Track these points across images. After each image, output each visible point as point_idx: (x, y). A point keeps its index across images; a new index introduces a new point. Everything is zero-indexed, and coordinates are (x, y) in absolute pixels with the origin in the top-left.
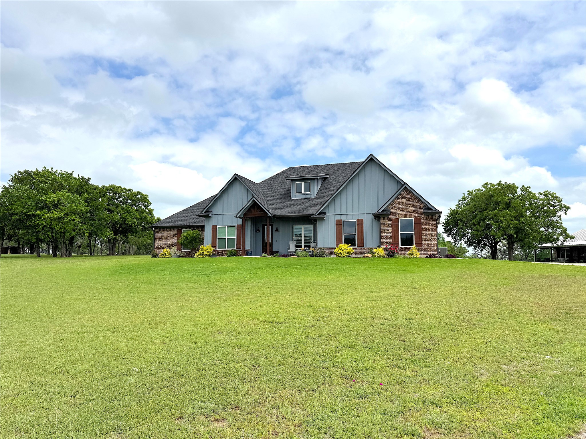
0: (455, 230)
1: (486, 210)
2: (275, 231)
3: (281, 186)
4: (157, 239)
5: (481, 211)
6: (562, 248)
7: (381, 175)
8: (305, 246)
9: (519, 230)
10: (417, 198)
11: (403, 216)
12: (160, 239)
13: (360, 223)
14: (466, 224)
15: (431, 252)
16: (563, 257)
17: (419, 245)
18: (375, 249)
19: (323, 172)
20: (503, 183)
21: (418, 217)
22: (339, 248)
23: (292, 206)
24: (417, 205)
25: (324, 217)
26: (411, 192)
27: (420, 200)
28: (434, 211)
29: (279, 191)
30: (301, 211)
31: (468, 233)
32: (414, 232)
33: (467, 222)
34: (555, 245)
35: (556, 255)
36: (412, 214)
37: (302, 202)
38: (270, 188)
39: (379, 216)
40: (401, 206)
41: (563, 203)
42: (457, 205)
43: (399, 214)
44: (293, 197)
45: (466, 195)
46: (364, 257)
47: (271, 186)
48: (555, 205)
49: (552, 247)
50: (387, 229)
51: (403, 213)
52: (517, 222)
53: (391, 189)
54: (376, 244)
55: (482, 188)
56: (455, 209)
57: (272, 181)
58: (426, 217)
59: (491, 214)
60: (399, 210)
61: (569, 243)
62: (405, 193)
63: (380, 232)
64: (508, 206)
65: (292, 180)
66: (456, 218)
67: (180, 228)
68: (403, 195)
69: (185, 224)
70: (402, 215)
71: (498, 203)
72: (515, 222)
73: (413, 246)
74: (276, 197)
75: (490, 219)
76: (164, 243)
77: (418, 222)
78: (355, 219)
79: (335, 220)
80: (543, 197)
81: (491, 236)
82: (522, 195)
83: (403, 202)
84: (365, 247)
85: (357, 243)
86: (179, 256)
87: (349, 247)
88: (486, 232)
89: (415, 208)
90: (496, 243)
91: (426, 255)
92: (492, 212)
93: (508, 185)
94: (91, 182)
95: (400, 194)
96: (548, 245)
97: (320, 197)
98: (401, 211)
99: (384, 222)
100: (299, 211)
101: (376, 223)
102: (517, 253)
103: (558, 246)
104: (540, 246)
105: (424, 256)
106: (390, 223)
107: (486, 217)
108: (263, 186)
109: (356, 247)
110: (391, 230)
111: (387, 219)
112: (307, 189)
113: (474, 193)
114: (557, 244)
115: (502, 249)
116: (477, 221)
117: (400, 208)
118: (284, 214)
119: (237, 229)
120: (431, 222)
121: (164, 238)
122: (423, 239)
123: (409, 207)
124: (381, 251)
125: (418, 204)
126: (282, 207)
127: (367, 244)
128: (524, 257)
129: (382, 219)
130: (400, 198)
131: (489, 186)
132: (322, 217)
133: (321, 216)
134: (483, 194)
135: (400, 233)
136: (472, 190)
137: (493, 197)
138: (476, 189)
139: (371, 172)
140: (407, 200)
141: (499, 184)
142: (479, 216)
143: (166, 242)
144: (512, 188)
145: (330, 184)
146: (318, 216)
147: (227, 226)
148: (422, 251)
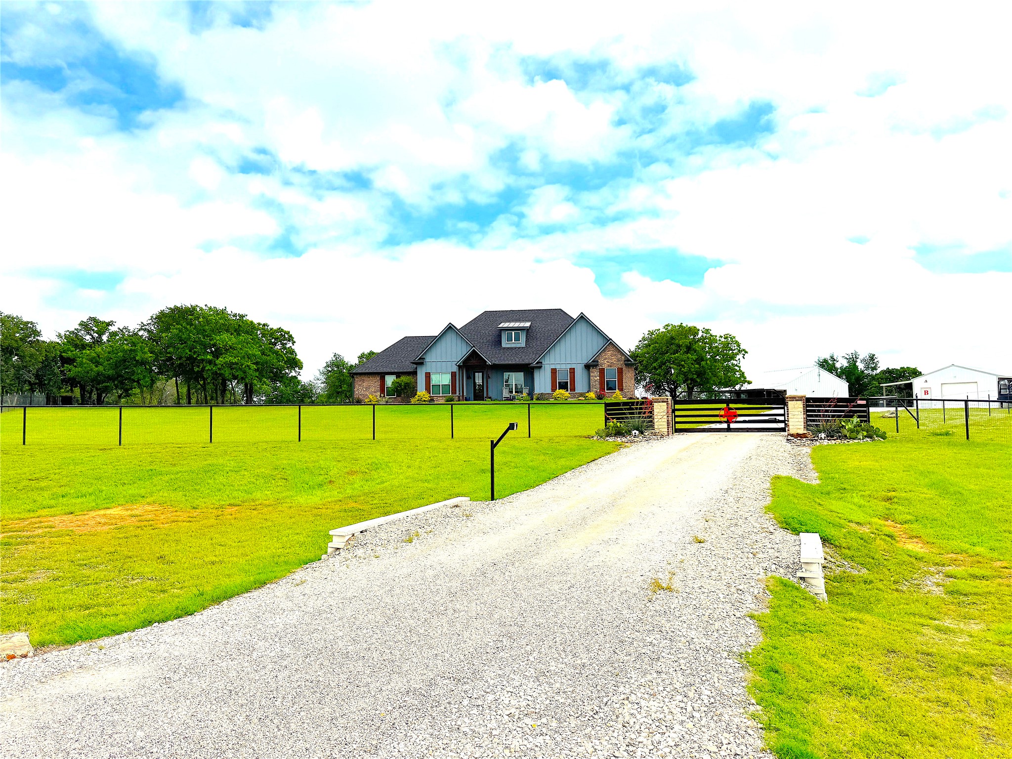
4: (357, 386)
5: (662, 354)
7: (590, 330)
8: (516, 392)
9: (700, 374)
10: (619, 351)
11: (609, 366)
12: (359, 385)
13: (572, 371)
15: (630, 395)
17: (621, 389)
18: (586, 394)
20: (684, 325)
21: (621, 367)
22: (555, 393)
24: (619, 357)
25: (541, 366)
26: (614, 346)
27: (621, 353)
31: (647, 377)
32: (617, 380)
36: (615, 365)
37: (515, 351)
39: (588, 365)
40: (607, 358)
41: (742, 347)
42: (637, 346)
43: (605, 364)
44: (506, 345)
45: (646, 335)
46: (579, 400)
48: (734, 348)
50: (596, 377)
52: (697, 366)
53: (598, 343)
54: (586, 389)
55: (663, 329)
58: (627, 367)
59: (672, 358)
60: (605, 361)
61: (746, 387)
62: (610, 347)
63: (589, 380)
65: (503, 329)
67: (383, 375)
69: (389, 371)
70: (607, 365)
73: (617, 391)
76: (365, 389)
77: (620, 371)
78: (569, 366)
79: (551, 369)
83: (609, 354)
84: (577, 391)
85: (570, 388)
89: (618, 360)
91: (626, 397)
92: (673, 356)
93: (689, 327)
95: (606, 347)
97: (530, 346)
99: (593, 371)
101: (586, 372)
106: (598, 372)
107: (667, 360)
109: (570, 391)
110: (598, 378)
111: (595, 368)
113: (655, 334)
114: (735, 389)
116: (658, 364)
117: (605, 359)
119: (452, 376)
120: (630, 371)
121: (364, 384)
122: (624, 385)
123: (613, 358)
124: (592, 395)
126: (497, 356)
129: (591, 368)
130: (606, 351)
131: (669, 328)
132: (539, 367)
133: (538, 365)
134: (665, 335)
135: (606, 380)
137: (674, 339)
138: (657, 329)
139: (582, 328)
140: (612, 352)
141: (681, 326)
142: (660, 360)
143: (367, 389)
146: (536, 365)
147: (441, 373)
148: (623, 394)
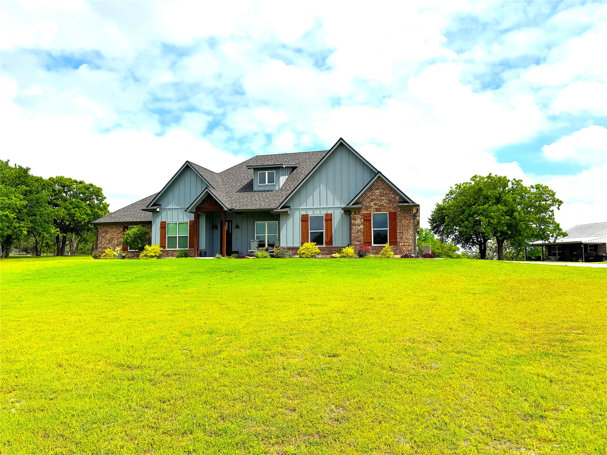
0: (442, 226)
1: (474, 204)
2: (235, 228)
3: (244, 177)
4: (100, 238)
5: (469, 206)
6: (554, 245)
7: (352, 162)
8: (269, 245)
9: (509, 226)
10: (392, 189)
11: (377, 210)
12: (103, 237)
13: (329, 218)
14: (453, 220)
15: (407, 251)
16: (554, 255)
17: (394, 243)
18: (343, 249)
19: (293, 160)
20: (493, 175)
21: (393, 211)
22: (304, 247)
23: (254, 198)
24: (391, 197)
25: (288, 212)
26: (385, 182)
27: (395, 191)
28: (410, 204)
29: (241, 182)
30: (263, 204)
31: (456, 230)
32: (388, 229)
33: (455, 217)
34: (547, 242)
35: (548, 253)
36: (386, 208)
37: (265, 194)
38: (231, 178)
39: (350, 209)
40: (374, 198)
41: (556, 197)
42: (445, 200)
43: (372, 208)
44: (255, 188)
45: (454, 189)
46: (331, 257)
47: (232, 176)
48: (547, 199)
49: (543, 244)
50: (359, 225)
51: (376, 207)
52: (508, 218)
53: (364, 178)
54: (346, 242)
55: (471, 181)
56: (442, 204)
57: (235, 171)
58: (402, 211)
59: (480, 209)
60: (372, 203)
61: (561, 240)
62: (379, 183)
63: (351, 229)
64: (498, 200)
65: (255, 169)
66: (443, 213)
67: (126, 225)
68: (377, 185)
69: (131, 220)
70: (375, 208)
71: (487, 198)
72: (506, 217)
73: (387, 245)
74: (236, 188)
75: (479, 215)
76: (108, 242)
77: (393, 216)
78: (323, 213)
79: (301, 215)
80: (535, 190)
81: (480, 232)
82: (513, 190)
83: (377, 194)
84: (333, 245)
85: (325, 241)
86: (124, 258)
87: (315, 246)
88: (475, 229)
89: (390, 201)
90: (485, 241)
91: (401, 254)
93: (499, 178)
94: (31, 173)
95: (373, 184)
96: (540, 242)
97: (286, 189)
98: (374, 204)
99: (355, 217)
100: (260, 205)
101: (345, 219)
102: (508, 251)
103: (550, 244)
104: (532, 243)
105: (399, 256)
106: (362, 218)
107: (475, 212)
108: (223, 176)
109: (324, 246)
110: (362, 227)
111: (359, 213)
112: (271, 180)
113: (462, 187)
114: (549, 242)
115: (493, 247)
116: (465, 217)
117: (372, 200)
118: (242, 208)
119: (190, 226)
120: (407, 217)
121: (108, 236)
122: (398, 237)
123: (383, 199)
124: (350, 250)
125: (393, 196)
126: (242, 200)
127: (336, 243)
128: (515, 255)
129: (353, 213)
130: (373, 190)
131: (478, 179)
132: (285, 212)
133: (283, 210)
134: (473, 187)
135: (372, 229)
136: (460, 184)
137: (482, 190)
138: (464, 182)
139: (341, 159)
140: (381, 191)
141: (489, 177)
142: (467, 212)
143: (110, 241)
144: (502, 182)
145: (299, 174)
146: (280, 210)
147: (177, 223)
148: (397, 250)
